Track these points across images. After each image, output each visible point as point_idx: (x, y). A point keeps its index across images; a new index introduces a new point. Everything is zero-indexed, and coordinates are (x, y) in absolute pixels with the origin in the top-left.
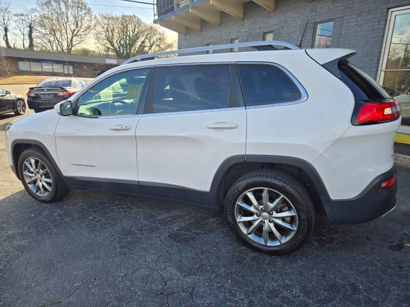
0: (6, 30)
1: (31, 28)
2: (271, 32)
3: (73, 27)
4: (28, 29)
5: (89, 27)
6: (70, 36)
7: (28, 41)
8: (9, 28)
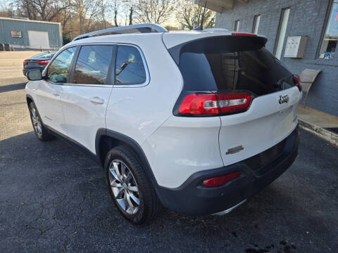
0: (116, 13)
1: (132, 11)
2: (289, 8)
3: (161, 9)
4: (130, 12)
5: (172, 9)
6: (157, 16)
7: (129, 20)
8: (118, 11)
